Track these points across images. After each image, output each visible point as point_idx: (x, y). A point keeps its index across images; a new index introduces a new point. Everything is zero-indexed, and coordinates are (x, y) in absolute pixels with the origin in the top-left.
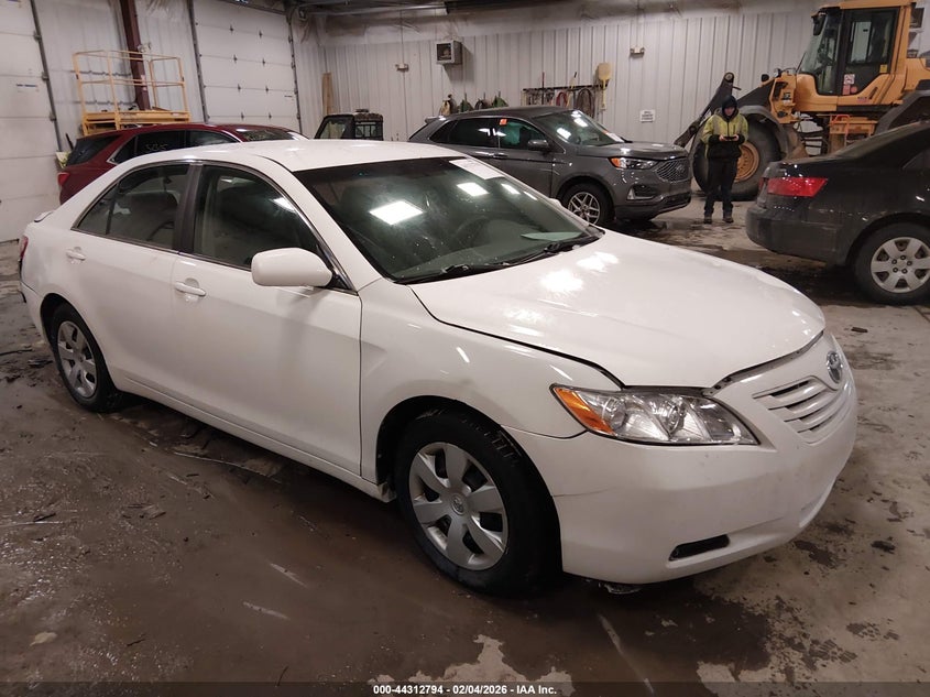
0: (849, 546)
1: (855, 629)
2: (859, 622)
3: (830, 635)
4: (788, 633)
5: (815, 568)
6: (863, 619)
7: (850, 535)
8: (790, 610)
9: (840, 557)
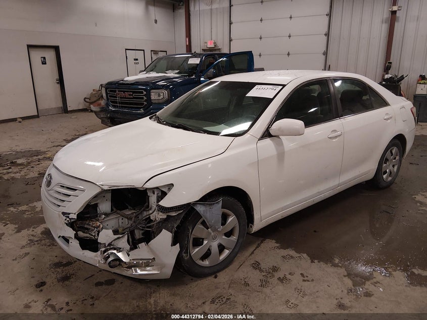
0: (54, 276)
1: (27, 254)
2: (27, 256)
3: (33, 248)
4: (43, 242)
5: (57, 260)
6: (27, 258)
7: (57, 280)
8: (49, 246)
9: (52, 269)
